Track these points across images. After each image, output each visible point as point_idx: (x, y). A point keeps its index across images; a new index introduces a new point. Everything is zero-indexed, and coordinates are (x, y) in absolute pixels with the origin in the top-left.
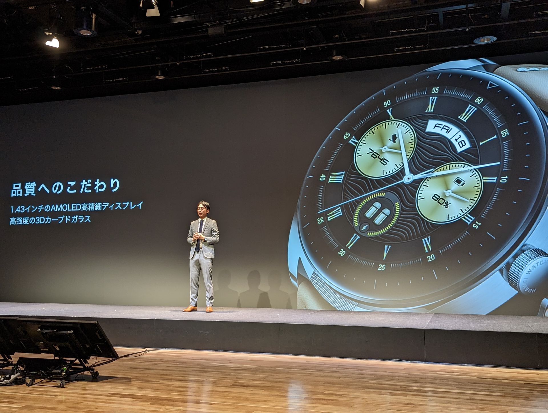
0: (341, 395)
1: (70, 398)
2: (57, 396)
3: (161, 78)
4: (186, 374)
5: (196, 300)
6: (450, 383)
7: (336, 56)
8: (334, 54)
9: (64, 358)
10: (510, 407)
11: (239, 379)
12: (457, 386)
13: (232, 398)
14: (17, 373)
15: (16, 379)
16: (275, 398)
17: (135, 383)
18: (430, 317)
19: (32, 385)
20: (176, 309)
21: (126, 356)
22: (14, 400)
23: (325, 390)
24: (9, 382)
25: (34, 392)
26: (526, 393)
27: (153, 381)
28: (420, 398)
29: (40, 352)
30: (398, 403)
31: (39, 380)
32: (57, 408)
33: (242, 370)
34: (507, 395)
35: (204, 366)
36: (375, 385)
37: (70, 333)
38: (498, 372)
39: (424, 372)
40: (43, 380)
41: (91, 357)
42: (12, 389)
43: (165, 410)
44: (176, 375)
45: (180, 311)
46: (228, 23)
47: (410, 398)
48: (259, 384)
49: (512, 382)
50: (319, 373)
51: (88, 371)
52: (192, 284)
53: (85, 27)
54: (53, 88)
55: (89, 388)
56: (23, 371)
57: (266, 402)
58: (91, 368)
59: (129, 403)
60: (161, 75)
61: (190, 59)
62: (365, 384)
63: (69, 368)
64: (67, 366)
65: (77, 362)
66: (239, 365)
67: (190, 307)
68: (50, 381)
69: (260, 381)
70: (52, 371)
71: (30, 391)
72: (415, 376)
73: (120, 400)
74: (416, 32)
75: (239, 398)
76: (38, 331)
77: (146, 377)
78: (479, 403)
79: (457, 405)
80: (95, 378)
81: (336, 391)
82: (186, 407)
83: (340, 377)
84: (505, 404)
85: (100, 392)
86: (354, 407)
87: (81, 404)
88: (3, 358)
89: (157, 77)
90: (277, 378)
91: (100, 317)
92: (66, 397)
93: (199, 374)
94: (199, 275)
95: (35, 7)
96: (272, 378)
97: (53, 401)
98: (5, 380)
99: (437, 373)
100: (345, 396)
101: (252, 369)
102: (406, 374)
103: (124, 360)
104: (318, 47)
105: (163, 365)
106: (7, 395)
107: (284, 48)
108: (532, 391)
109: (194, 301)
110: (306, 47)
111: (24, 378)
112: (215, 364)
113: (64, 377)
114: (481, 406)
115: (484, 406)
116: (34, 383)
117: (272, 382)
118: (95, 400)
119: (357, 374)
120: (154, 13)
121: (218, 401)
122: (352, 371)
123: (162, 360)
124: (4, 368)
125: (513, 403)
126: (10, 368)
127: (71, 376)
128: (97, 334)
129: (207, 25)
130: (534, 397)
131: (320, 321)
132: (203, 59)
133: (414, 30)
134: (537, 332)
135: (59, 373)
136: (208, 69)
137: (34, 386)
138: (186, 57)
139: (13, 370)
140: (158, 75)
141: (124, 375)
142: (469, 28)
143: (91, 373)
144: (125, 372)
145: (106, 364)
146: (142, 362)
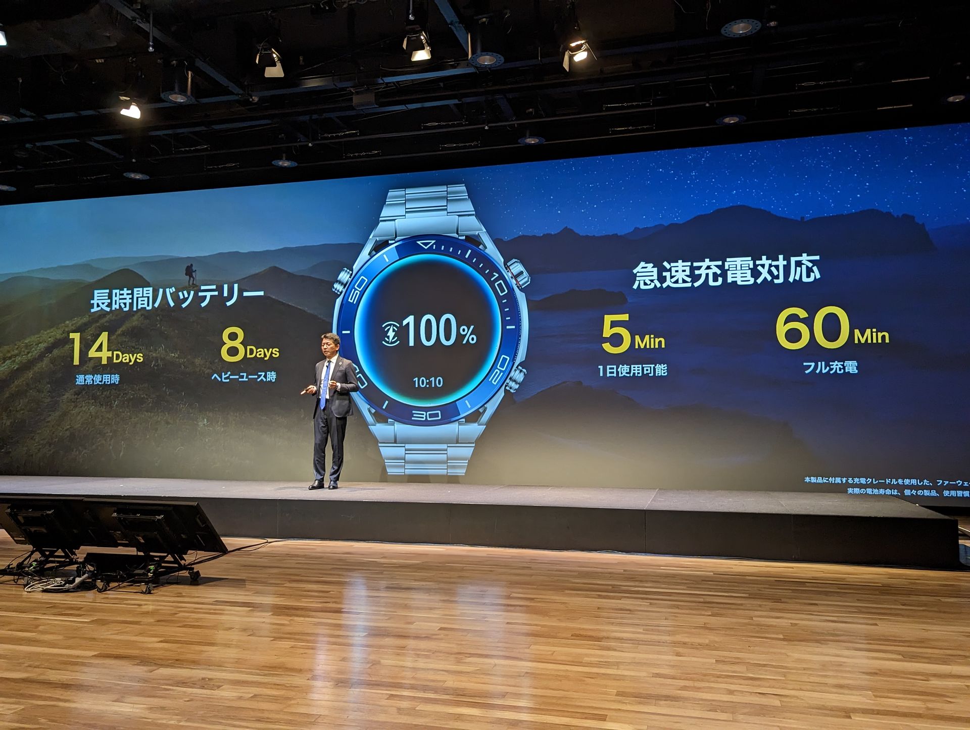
0: (532, 599)
1: (160, 608)
2: (142, 605)
3: (286, 164)
4: (321, 574)
6: (678, 581)
7: (529, 138)
8: (528, 136)
9: (151, 554)
10: (756, 612)
11: (395, 580)
12: (688, 585)
14: (84, 574)
15: (83, 583)
16: (444, 604)
17: (251, 587)
18: (653, 494)
19: (104, 591)
21: (239, 549)
22: (80, 612)
23: (511, 592)
24: (74, 586)
25: (108, 600)
26: (777, 593)
27: (277, 584)
28: (639, 602)
29: (116, 545)
30: (609, 609)
31: (116, 584)
32: (141, 622)
34: (752, 596)
35: (347, 562)
36: (580, 585)
37: (159, 519)
38: (742, 565)
39: (645, 567)
40: (121, 583)
41: (189, 552)
43: (292, 622)
44: (309, 575)
46: (380, 89)
47: (627, 602)
48: (423, 586)
49: (759, 578)
50: (503, 570)
51: (185, 571)
53: (177, 90)
54: (132, 175)
55: (186, 593)
56: (92, 572)
57: (432, 609)
58: (190, 566)
59: (242, 613)
60: (288, 159)
61: (327, 138)
62: (567, 584)
63: (158, 567)
64: (156, 564)
65: (170, 558)
66: (395, 561)
68: (132, 585)
69: (424, 581)
70: (134, 571)
71: (103, 599)
72: (632, 573)
73: (232, 611)
74: (637, 106)
75: (395, 605)
76: (113, 515)
77: (266, 578)
78: (716, 607)
79: (687, 611)
80: (195, 580)
81: (528, 594)
83: (532, 575)
84: (749, 608)
85: (204, 599)
86: (552, 614)
87: (176, 616)
88: (63, 554)
89: (281, 163)
90: (447, 578)
91: (202, 496)
92: (154, 607)
93: (340, 573)
95: (105, 61)
96: (440, 577)
97: (136, 612)
98: (67, 585)
99: (662, 568)
100: (538, 600)
101: (411, 565)
102: (620, 570)
103: (237, 555)
104: (505, 126)
105: (290, 561)
106: (69, 606)
107: (458, 125)
108: (784, 591)
110: (489, 125)
111: (95, 581)
112: (364, 560)
113: (150, 579)
114: (718, 610)
115: (722, 611)
116: (109, 588)
117: (440, 582)
118: (196, 610)
119: (556, 571)
120: (275, 72)
121: (366, 609)
123: (290, 556)
124: (65, 568)
125: (760, 607)
126: (74, 568)
127: (161, 578)
128: (198, 520)
129: (350, 91)
130: (787, 598)
131: (506, 500)
132: (345, 139)
133: (636, 104)
134: (793, 513)
135: (144, 574)
136: (352, 154)
137: (108, 592)
138: (321, 135)
139: (78, 570)
140: (281, 159)
141: (237, 576)
142: (710, 102)
143: (189, 573)
144: (238, 571)
145: (210, 561)
146: (262, 558)
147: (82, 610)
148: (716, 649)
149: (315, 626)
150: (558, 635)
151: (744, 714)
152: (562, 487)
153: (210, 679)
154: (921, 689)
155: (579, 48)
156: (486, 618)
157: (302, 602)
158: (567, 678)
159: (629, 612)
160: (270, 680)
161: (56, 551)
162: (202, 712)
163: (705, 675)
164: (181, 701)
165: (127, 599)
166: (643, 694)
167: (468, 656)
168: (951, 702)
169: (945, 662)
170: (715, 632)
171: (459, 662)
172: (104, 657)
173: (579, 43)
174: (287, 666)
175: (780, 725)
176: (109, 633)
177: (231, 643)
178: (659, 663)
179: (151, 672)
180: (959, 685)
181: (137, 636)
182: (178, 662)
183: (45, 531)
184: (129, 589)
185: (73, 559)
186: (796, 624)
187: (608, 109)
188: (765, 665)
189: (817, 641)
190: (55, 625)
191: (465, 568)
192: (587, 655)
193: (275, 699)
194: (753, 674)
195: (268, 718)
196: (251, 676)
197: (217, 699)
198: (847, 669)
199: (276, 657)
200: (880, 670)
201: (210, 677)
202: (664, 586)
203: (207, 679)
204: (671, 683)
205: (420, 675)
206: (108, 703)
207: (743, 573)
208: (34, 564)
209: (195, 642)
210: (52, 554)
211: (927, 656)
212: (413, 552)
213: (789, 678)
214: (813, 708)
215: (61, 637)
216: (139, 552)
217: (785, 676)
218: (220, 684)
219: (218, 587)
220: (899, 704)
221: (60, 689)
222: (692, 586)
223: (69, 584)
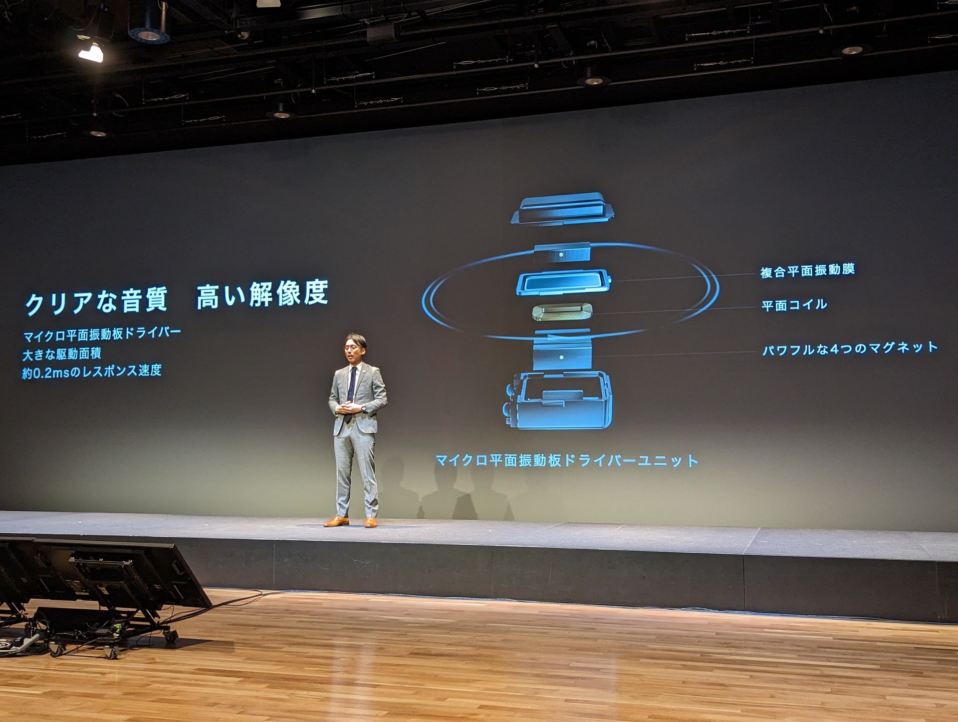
0: (598, 670)
1: (127, 677)
2: (105, 674)
3: (284, 116)
4: (329, 635)
5: (346, 506)
6: (786, 648)
7: (591, 78)
8: (589, 75)
9: (117, 609)
10: (890, 689)
11: (423, 644)
12: (799, 653)
13: (409, 675)
14: (34, 634)
15: (33, 645)
16: (484, 675)
17: (240, 651)
18: (754, 534)
19: (61, 655)
20: (313, 521)
21: (226, 604)
22: (30, 681)
23: (570, 660)
24: (22, 649)
25: (63, 667)
26: (917, 664)
27: (272, 648)
28: (735, 674)
29: (74, 597)
30: (698, 683)
31: (74, 647)
32: (105, 694)
33: (426, 626)
34: (886, 668)
35: (362, 621)
36: (659, 652)
37: (127, 565)
40: (79, 646)
41: (165, 606)
42: (26, 663)
43: (292, 696)
44: (313, 637)
45: (320, 525)
46: (401, 18)
47: (717, 674)
48: (457, 652)
49: (895, 645)
50: (561, 632)
51: (158, 631)
52: (339, 479)
53: (148, 26)
54: (93, 133)
55: (160, 659)
56: (45, 631)
57: (468, 682)
58: (165, 625)
59: (230, 685)
60: (285, 111)
61: (335, 83)
62: (641, 651)
63: (126, 625)
64: (123, 622)
65: (140, 614)
67: (337, 518)
68: (93, 648)
69: (459, 645)
70: (97, 630)
71: (58, 665)
72: (727, 637)
73: (216, 681)
74: (730, 35)
75: (423, 676)
76: (69, 561)
77: (258, 640)
78: (838, 682)
79: (799, 686)
80: (172, 642)
81: (592, 663)
82: (331, 692)
83: (596, 639)
84: (882, 684)
85: (182, 667)
86: (623, 690)
87: (149, 687)
88: (9, 609)
89: (277, 115)
90: (489, 641)
91: (180, 537)
92: (120, 676)
93: (351, 634)
94: (351, 463)
96: (480, 641)
97: (98, 683)
98: (14, 647)
99: (765, 630)
100: (605, 671)
101: (443, 625)
102: (711, 634)
103: (224, 611)
104: (560, 63)
105: (290, 619)
106: (17, 674)
107: (500, 63)
108: (929, 662)
109: (343, 507)
110: (540, 62)
111: (48, 642)
112: (381, 618)
113: (116, 641)
114: (839, 686)
115: (844, 688)
116: (65, 652)
117: (481, 647)
118: (173, 681)
119: (627, 634)
120: (269, 1)
121: (385, 681)
123: (289, 611)
124: (12, 627)
125: (895, 682)
126: (23, 626)
127: (130, 639)
128: (174, 566)
129: (364, 22)
130: (930, 671)
131: (564, 541)
132: (357, 84)
133: (728, 33)
134: (938, 559)
135: (108, 635)
136: (366, 101)
137: (64, 657)
138: (327, 79)
139: (27, 629)
140: (278, 111)
141: (223, 637)
142: (824, 28)
143: (163, 633)
144: (225, 631)
145: (190, 619)
146: (253, 615)
147: (32, 679)
149: (322, 702)
150: (631, 716)
152: (635, 525)
156: (537, 693)
157: (304, 671)
159: (723, 687)
165: (87, 666)
170: (837, 714)
176: (67, 709)
181: (99, 712)
184: (91, 653)
185: (20, 615)
186: (943, 705)
187: (692, 39)
191: (511, 629)
202: (766, 654)
207: (873, 637)
212: (446, 608)
215: (6, 713)
216: (102, 606)
219: (198, 652)
222: (808, 654)
223: (16, 646)
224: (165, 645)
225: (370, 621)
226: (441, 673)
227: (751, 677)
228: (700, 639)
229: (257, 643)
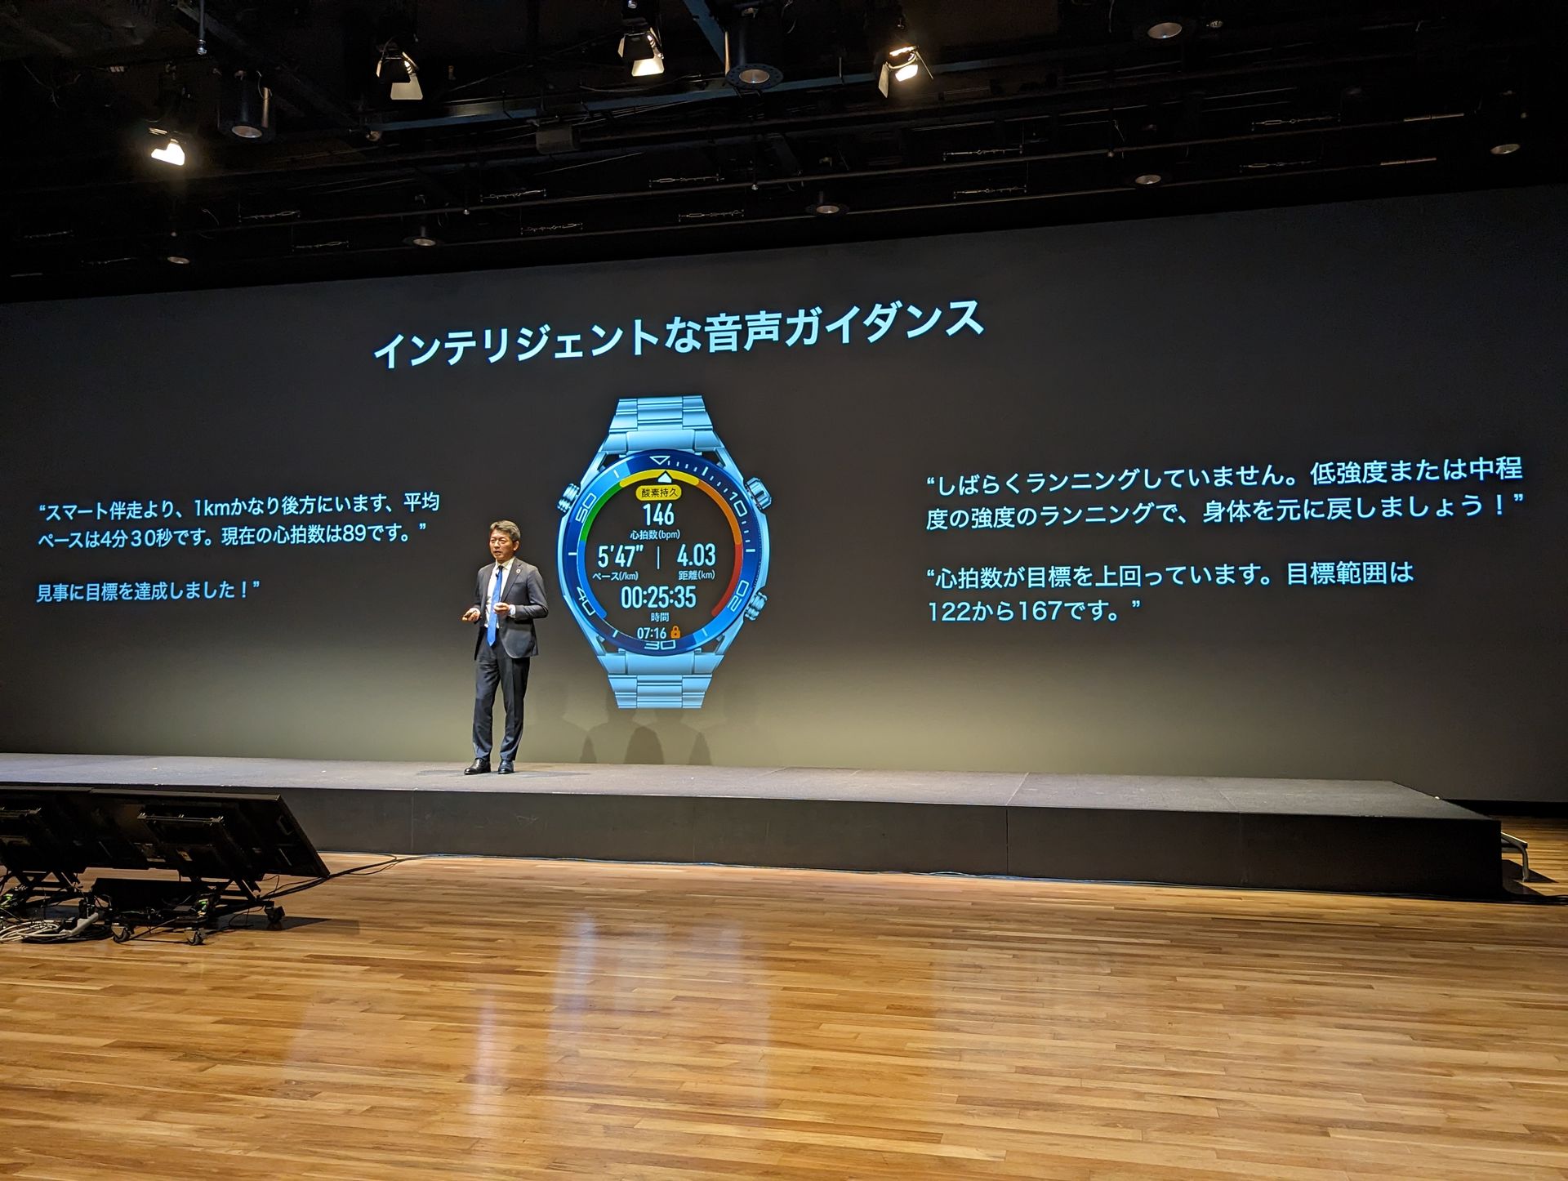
0: (826, 950)
1: (219, 967)
2: (187, 963)
3: (427, 243)
4: (481, 911)
6: (1059, 920)
7: (824, 204)
8: (821, 201)
9: (203, 879)
10: (1181, 969)
11: (602, 920)
12: (1072, 927)
14: (91, 913)
15: (90, 926)
16: (681, 959)
17: (368, 932)
18: (1019, 781)
19: (125, 940)
21: (348, 872)
22: (85, 974)
23: (790, 938)
24: (74, 933)
25: (131, 955)
26: (1216, 938)
27: (408, 927)
28: (994, 954)
29: (146, 866)
30: (949, 965)
31: (145, 929)
32: (186, 990)
33: (609, 899)
34: (1176, 944)
35: (525, 892)
36: (901, 927)
37: (216, 823)
38: (1159, 895)
39: (1004, 897)
40: (152, 928)
41: (267, 876)
43: (435, 989)
46: (580, 121)
49: (1187, 914)
50: (777, 904)
51: (259, 908)
53: (245, 119)
54: (172, 259)
55: (260, 943)
56: (106, 909)
57: (662, 967)
58: (267, 900)
59: (353, 975)
60: (429, 237)
61: (495, 202)
62: (879, 926)
63: (215, 900)
64: (211, 896)
65: (233, 886)
66: (604, 889)
68: (171, 931)
69: (648, 922)
70: (175, 907)
71: (124, 953)
72: (984, 907)
73: (334, 971)
74: (999, 156)
75: (603, 961)
76: (139, 817)
77: (393, 918)
78: (1118, 962)
79: (1072, 967)
80: (276, 921)
81: (818, 941)
83: (824, 912)
84: (1171, 962)
85: (288, 953)
86: (856, 974)
87: (244, 980)
88: (57, 881)
89: (418, 241)
90: (686, 916)
91: (287, 786)
92: (207, 966)
93: (515, 909)
95: (125, 69)
96: (676, 916)
97: (176, 975)
98: (64, 930)
99: (1032, 898)
100: (834, 951)
101: (630, 896)
102: (965, 903)
103: (345, 881)
104: (784, 185)
105: (432, 891)
106: (70, 965)
107: (709, 183)
108: (1225, 935)
110: (758, 183)
111: (110, 923)
112: (551, 889)
113: (202, 921)
114: (1121, 966)
115: (1128, 968)
116: (132, 936)
117: (675, 923)
118: (274, 970)
119: (863, 905)
120: (408, 90)
121: (555, 968)
122: (853, 898)
123: (432, 882)
124: (61, 904)
125: (1188, 960)
126: (75, 902)
127: (221, 918)
128: (279, 823)
129: (532, 124)
130: (1231, 946)
131: (783, 789)
132: (523, 203)
133: (996, 153)
134: (1242, 810)
135: (190, 913)
136: (534, 227)
137: (131, 942)
138: (484, 195)
139: (82, 906)
140: (419, 236)
141: (344, 914)
142: (1116, 150)
143: (265, 910)
144: (347, 907)
145: (301, 892)
146: (385, 886)
147: (90, 970)
148: (1118, 1028)
149: (475, 996)
150: (866, 1006)
151: (1161, 1130)
152: (874, 769)
153: (298, 1082)
154: (1440, 1090)
155: (904, 58)
156: (748, 980)
157: (450, 956)
158: (879, 1075)
159: (979, 970)
160: (398, 1083)
161: (44, 876)
162: (284, 1136)
163: (1100, 1069)
164: (251, 1117)
165: (162, 954)
166: (1002, 1100)
167: (721, 1041)
168: (1486, 1109)
169: (1479, 1048)
170: (1115, 1000)
171: (706, 1051)
172: (123, 1047)
173: (904, 50)
174: (426, 1061)
175: (1217, 1147)
176: (135, 1009)
177: (335, 1023)
178: (1027, 1050)
179: (203, 1071)
180: (1500, 1082)
181: (178, 1013)
182: (245, 1055)
183: (25, 842)
186: (1244, 988)
187: (952, 160)
188: (1194, 1053)
189: (1277, 1014)
190: (44, 996)
191: (717, 901)
192: (910, 1039)
193: (405, 1114)
194: (1174, 1066)
195: (393, 1145)
196: (367, 1076)
197: (312, 1114)
198: (1324, 1058)
199: (410, 1046)
200: (1374, 1059)
201: (297, 1078)
202: (1034, 928)
203: (294, 1083)
204: (1046, 1082)
205: (642, 1072)
206: (128, 1122)
207: (1159, 906)
208: (9, 896)
209: (274, 1022)
210: (38, 881)
211: (1450, 1036)
212: (633, 876)
213: (1234, 1073)
214: (1270, 1120)
215: (53, 1016)
216: (183, 876)
217: (1225, 1070)
218: (316, 1090)
219: (313, 934)
220: (1407, 1113)
221: (49, 1099)
222: (1080, 927)
223: (66, 929)
224: (266, 926)
225: (537, 893)
226: (628, 956)
227: (1014, 956)
228: (954, 911)
229: (387, 921)
